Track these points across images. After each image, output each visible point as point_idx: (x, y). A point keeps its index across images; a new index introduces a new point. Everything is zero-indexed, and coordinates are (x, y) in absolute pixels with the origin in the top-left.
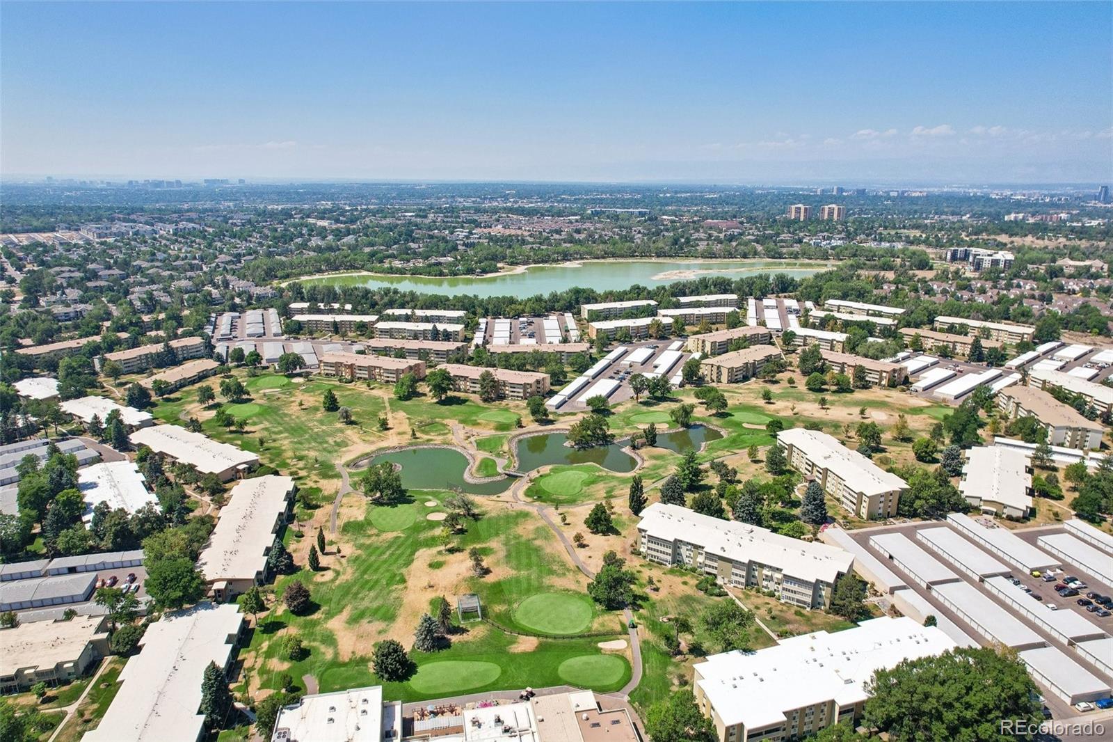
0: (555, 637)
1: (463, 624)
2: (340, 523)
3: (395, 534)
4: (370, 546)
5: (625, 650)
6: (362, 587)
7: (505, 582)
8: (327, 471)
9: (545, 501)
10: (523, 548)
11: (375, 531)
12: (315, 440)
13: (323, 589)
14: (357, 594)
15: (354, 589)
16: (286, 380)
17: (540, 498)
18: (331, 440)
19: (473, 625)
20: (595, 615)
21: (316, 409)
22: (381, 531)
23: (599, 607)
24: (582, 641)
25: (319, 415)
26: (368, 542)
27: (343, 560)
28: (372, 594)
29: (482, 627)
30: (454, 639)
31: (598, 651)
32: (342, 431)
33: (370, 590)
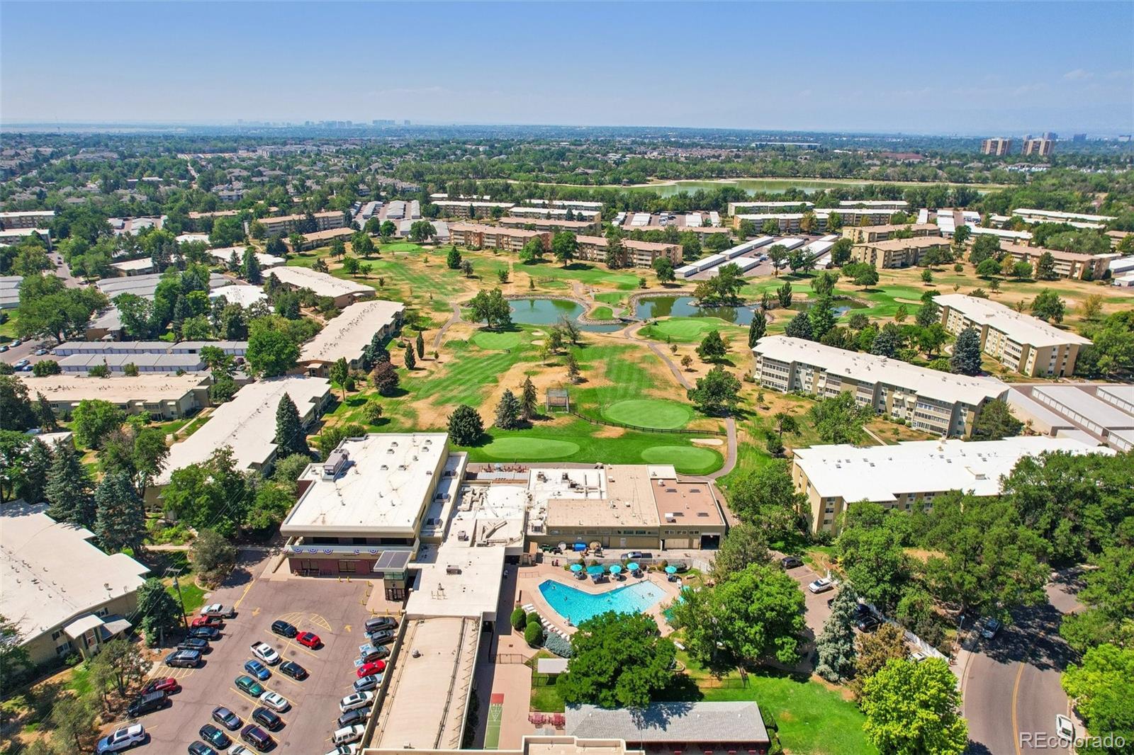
0: (643, 430)
1: (548, 414)
2: (445, 341)
3: (496, 352)
4: (468, 358)
5: (719, 447)
6: (453, 383)
7: (600, 390)
8: (440, 307)
9: (658, 339)
10: (626, 369)
11: (477, 348)
12: (434, 286)
13: (414, 382)
14: (448, 386)
15: (445, 384)
16: (417, 247)
17: (652, 337)
18: (450, 288)
19: (559, 416)
20: (691, 418)
21: (441, 267)
22: (483, 349)
23: (697, 413)
24: (672, 435)
25: (442, 271)
26: (467, 355)
27: (440, 365)
28: (462, 388)
29: (568, 417)
30: (536, 423)
31: (690, 444)
32: (462, 282)
33: (460, 385)
